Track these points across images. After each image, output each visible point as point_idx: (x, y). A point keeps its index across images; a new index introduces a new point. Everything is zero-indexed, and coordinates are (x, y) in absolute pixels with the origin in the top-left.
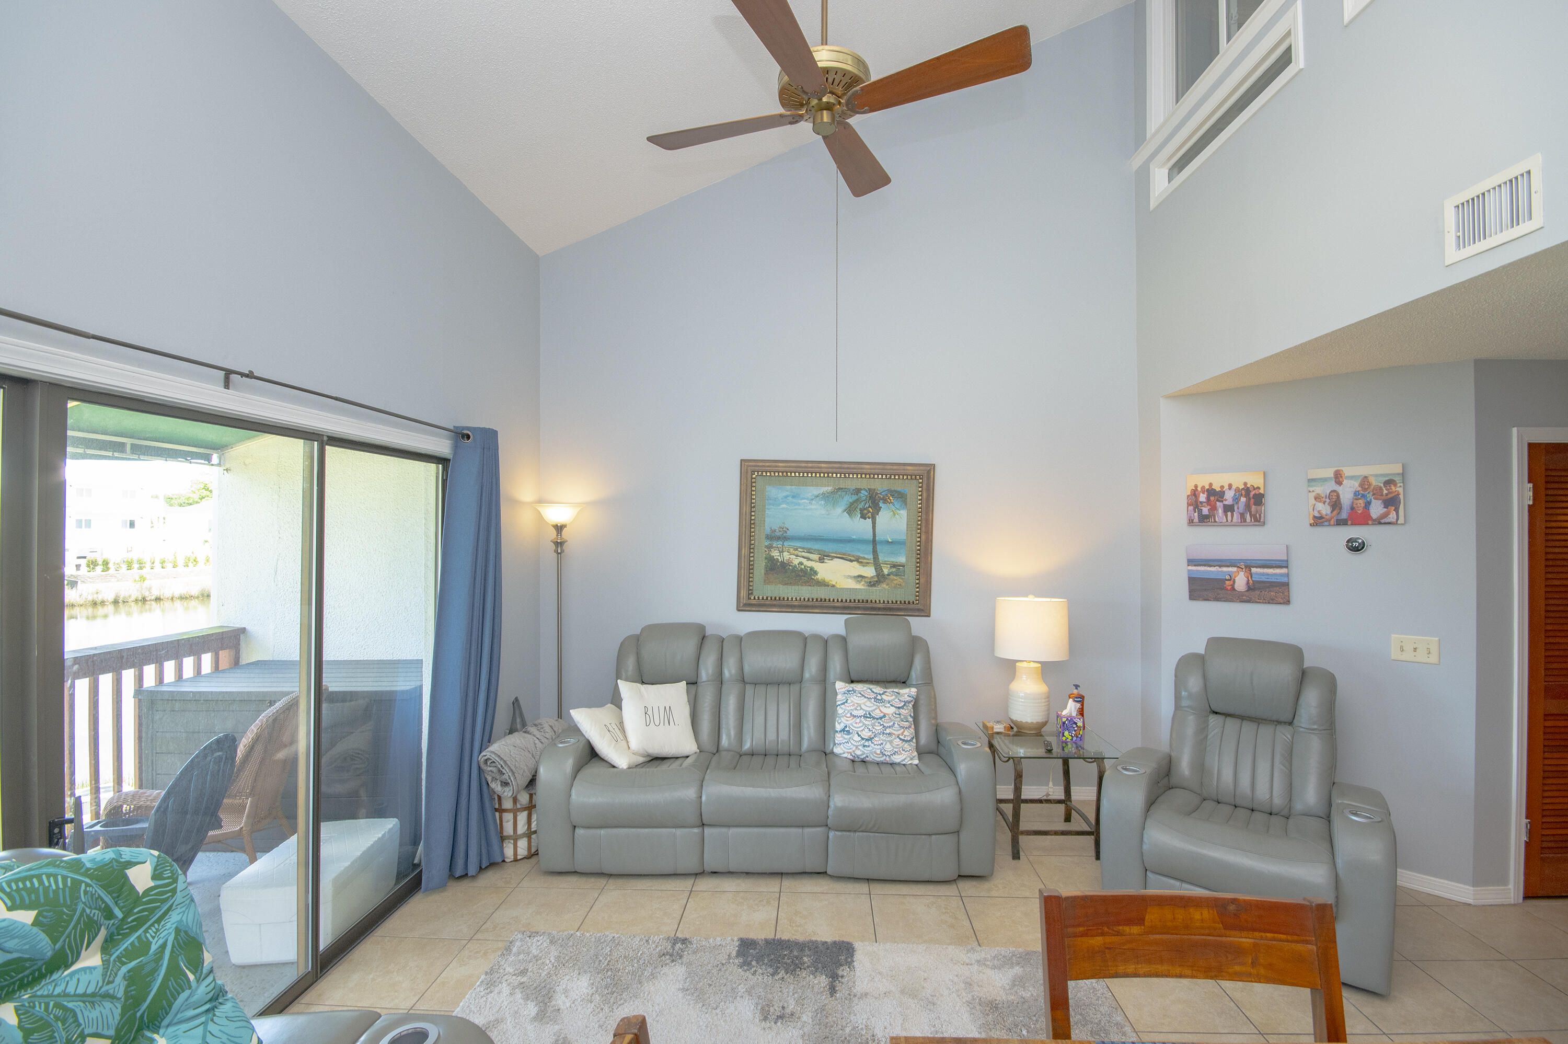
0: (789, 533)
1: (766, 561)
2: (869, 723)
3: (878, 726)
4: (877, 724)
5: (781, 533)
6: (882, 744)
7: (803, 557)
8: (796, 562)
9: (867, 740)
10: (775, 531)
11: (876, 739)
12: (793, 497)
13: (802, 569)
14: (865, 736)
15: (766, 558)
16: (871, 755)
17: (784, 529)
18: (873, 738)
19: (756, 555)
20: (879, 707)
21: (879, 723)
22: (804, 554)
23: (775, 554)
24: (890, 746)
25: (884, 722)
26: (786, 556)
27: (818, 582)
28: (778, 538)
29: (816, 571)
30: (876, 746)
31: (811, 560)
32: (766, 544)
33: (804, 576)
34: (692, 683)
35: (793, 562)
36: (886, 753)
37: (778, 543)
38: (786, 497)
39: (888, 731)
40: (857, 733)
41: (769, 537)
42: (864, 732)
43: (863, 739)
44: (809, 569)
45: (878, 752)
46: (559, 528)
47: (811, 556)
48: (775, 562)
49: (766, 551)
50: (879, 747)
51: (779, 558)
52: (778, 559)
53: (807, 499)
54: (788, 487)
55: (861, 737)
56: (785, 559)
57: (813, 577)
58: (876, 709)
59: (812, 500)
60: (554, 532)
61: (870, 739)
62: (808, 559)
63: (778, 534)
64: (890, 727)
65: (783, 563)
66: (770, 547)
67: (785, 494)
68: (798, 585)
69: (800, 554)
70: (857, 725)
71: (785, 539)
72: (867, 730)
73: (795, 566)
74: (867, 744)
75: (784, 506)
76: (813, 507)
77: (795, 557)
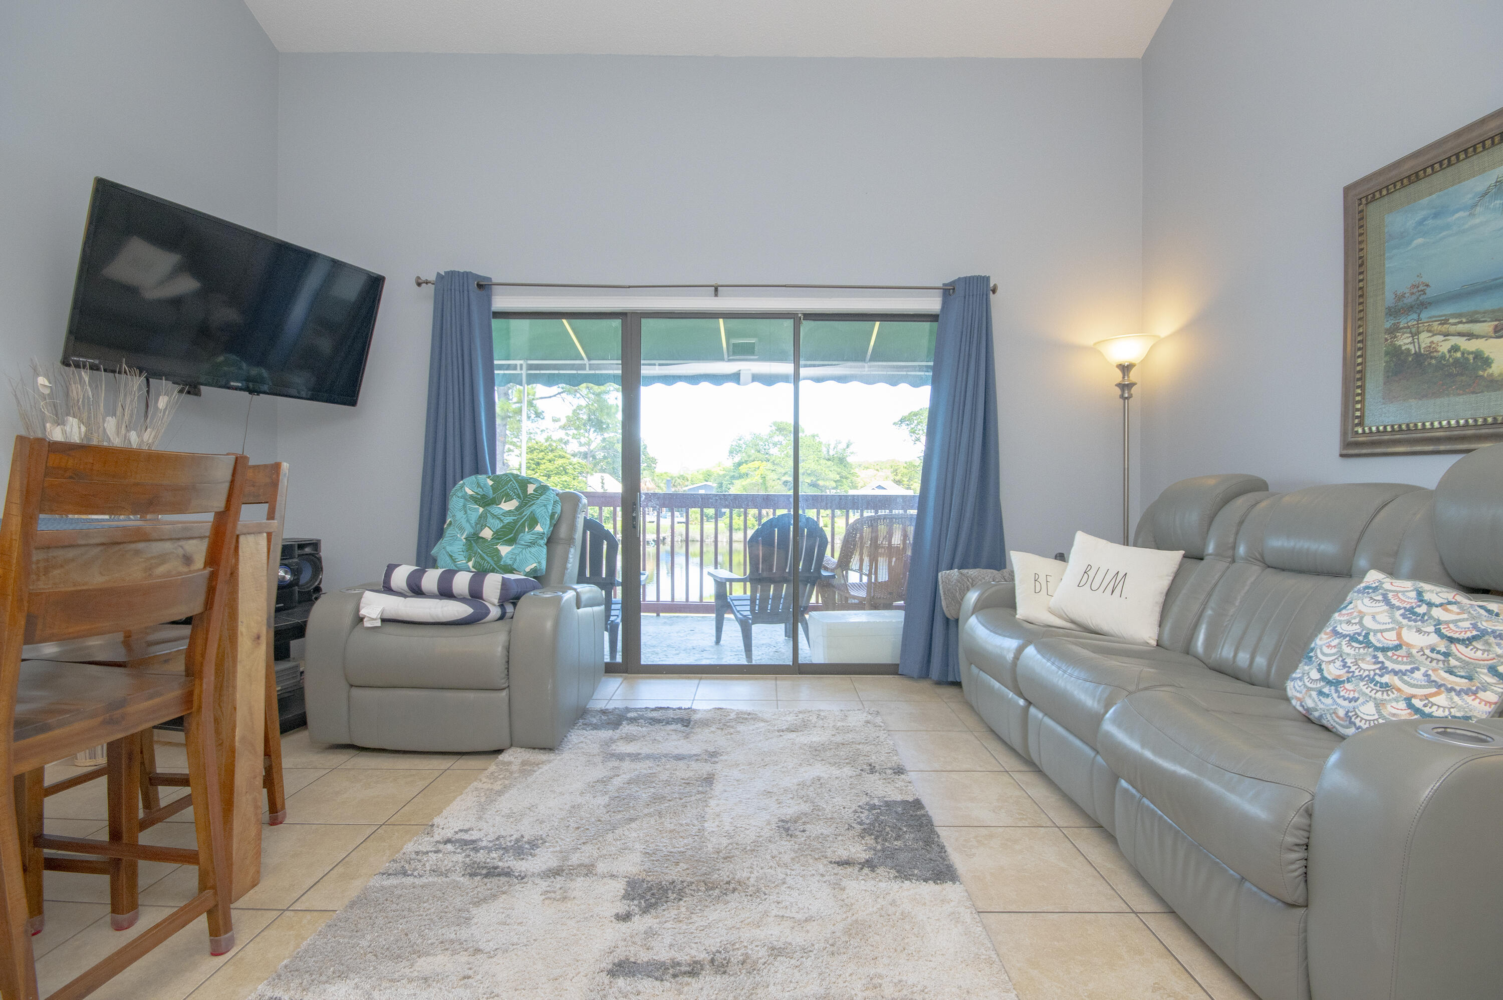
0: (1430, 293)
1: (1387, 358)
2: (1352, 652)
3: (1368, 663)
4: (1369, 658)
5: (1414, 297)
6: (1356, 700)
7: (1460, 334)
8: (1444, 348)
9: (1329, 683)
10: (1403, 296)
11: (1348, 686)
12: (1436, 216)
13: (1456, 361)
14: (1330, 673)
15: (1387, 353)
16: (1328, 716)
17: (1421, 288)
18: (1343, 682)
19: (1369, 352)
20: (1401, 627)
21: (1375, 657)
22: (1461, 328)
23: (1404, 341)
24: (1373, 711)
25: (1388, 658)
26: (1425, 339)
27: (1492, 381)
28: (1410, 309)
29: (1488, 358)
30: (1340, 701)
31: (1477, 337)
32: (1388, 325)
33: (1462, 375)
34: (1194, 556)
35: (1439, 349)
36: (1357, 721)
37: (1409, 318)
38: (1421, 223)
39: (1386, 679)
40: (1320, 665)
41: (1393, 312)
42: (1331, 666)
43: (1323, 678)
44: (1471, 357)
45: (1341, 713)
46: (1125, 369)
47: (1477, 328)
48: (1402, 358)
49: (1386, 340)
50: (1346, 703)
51: (1411, 347)
52: (1408, 350)
53: (1463, 209)
54: (1425, 201)
55: (1322, 674)
56: (1423, 346)
57: (1481, 373)
58: (1392, 629)
59: (1475, 205)
60: (1118, 374)
61: (1336, 683)
62: (1470, 336)
63: (1409, 300)
64: (1396, 673)
65: (1418, 355)
66: (1393, 331)
67: (1419, 216)
68: (1448, 395)
69: (1452, 329)
70: (1326, 650)
71: (1423, 305)
72: (1339, 663)
73: (1443, 357)
74: (1326, 690)
75: (1420, 241)
76: (1477, 221)
77: (1441, 338)
